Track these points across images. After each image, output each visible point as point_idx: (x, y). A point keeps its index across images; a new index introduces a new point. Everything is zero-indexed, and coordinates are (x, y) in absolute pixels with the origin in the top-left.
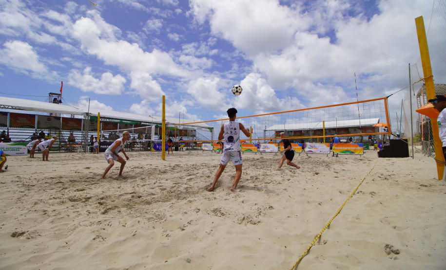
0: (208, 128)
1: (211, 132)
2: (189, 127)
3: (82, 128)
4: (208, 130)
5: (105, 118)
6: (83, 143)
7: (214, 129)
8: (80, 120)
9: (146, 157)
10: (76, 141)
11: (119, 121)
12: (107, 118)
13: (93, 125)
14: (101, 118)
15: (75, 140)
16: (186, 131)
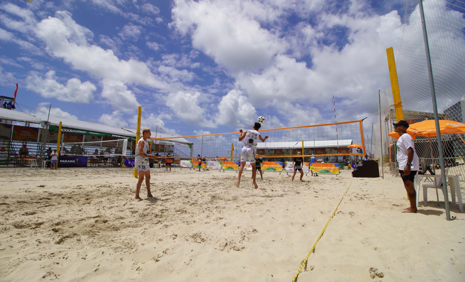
0: (187, 144)
1: (191, 147)
2: (166, 142)
3: (38, 139)
4: (187, 145)
5: (67, 128)
6: (38, 157)
7: (194, 145)
8: (37, 129)
9: (115, 174)
10: (30, 153)
11: (85, 132)
12: (71, 129)
13: (53, 135)
14: (63, 128)
15: (28, 152)
16: (163, 146)
